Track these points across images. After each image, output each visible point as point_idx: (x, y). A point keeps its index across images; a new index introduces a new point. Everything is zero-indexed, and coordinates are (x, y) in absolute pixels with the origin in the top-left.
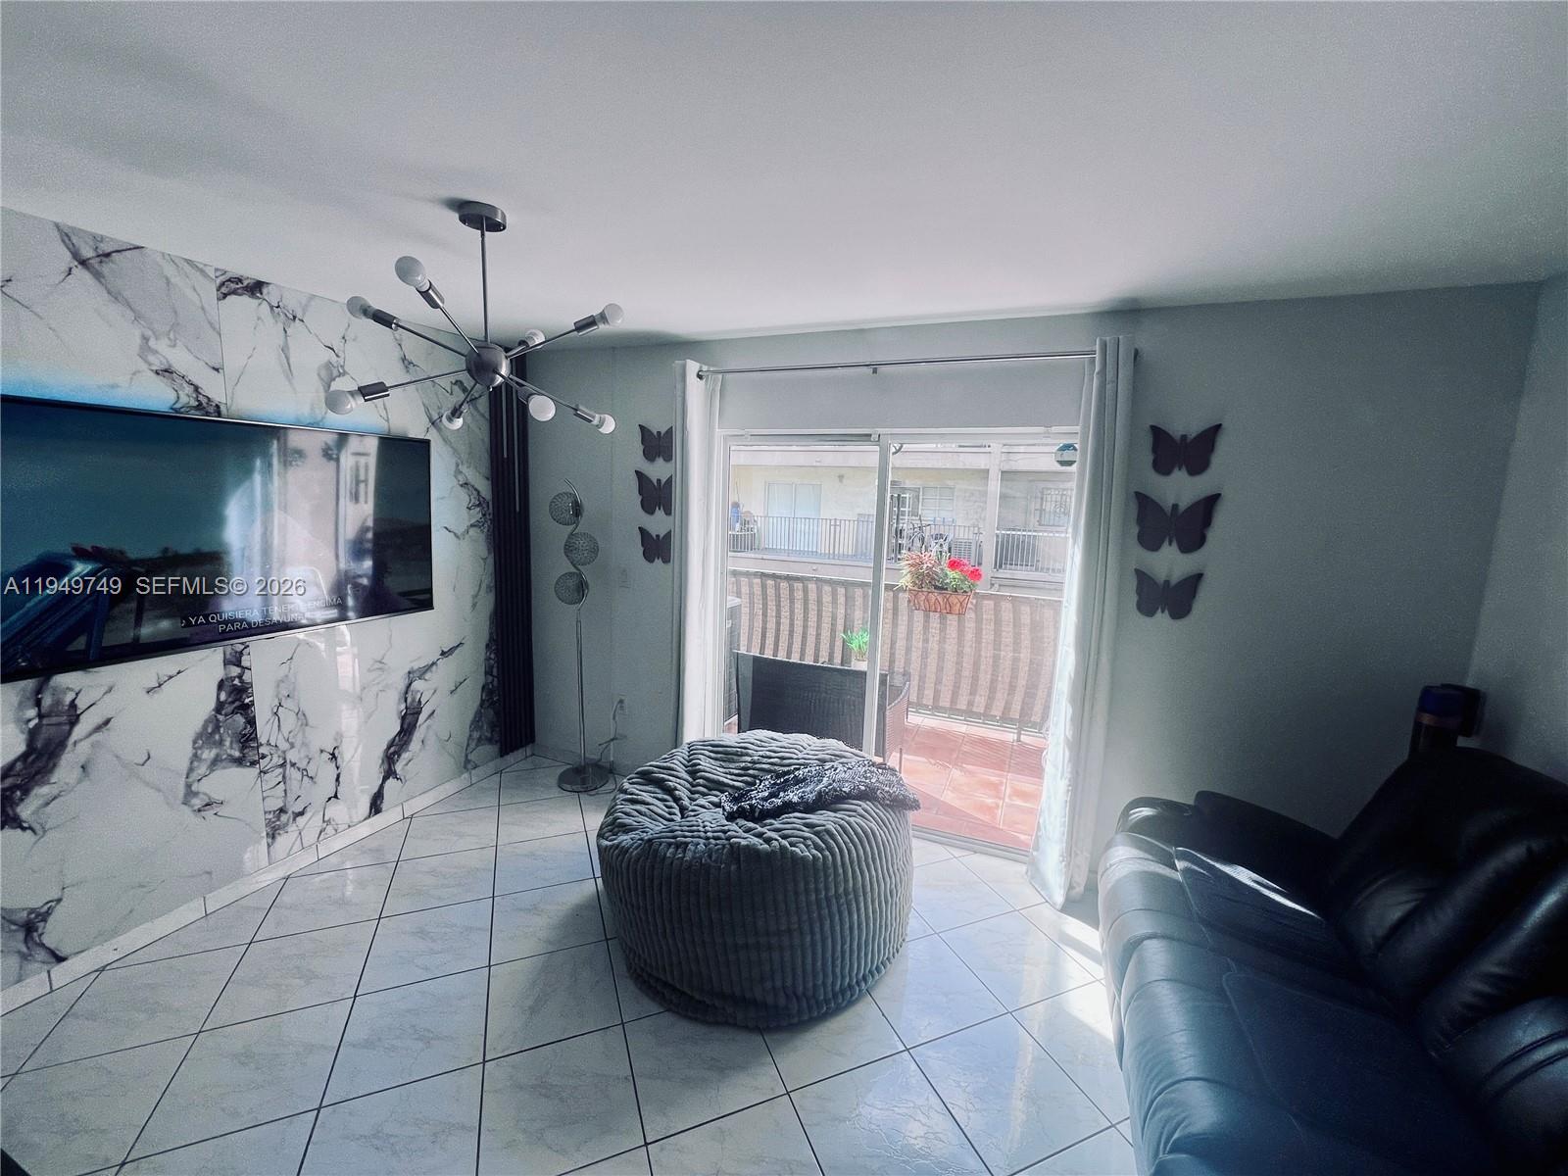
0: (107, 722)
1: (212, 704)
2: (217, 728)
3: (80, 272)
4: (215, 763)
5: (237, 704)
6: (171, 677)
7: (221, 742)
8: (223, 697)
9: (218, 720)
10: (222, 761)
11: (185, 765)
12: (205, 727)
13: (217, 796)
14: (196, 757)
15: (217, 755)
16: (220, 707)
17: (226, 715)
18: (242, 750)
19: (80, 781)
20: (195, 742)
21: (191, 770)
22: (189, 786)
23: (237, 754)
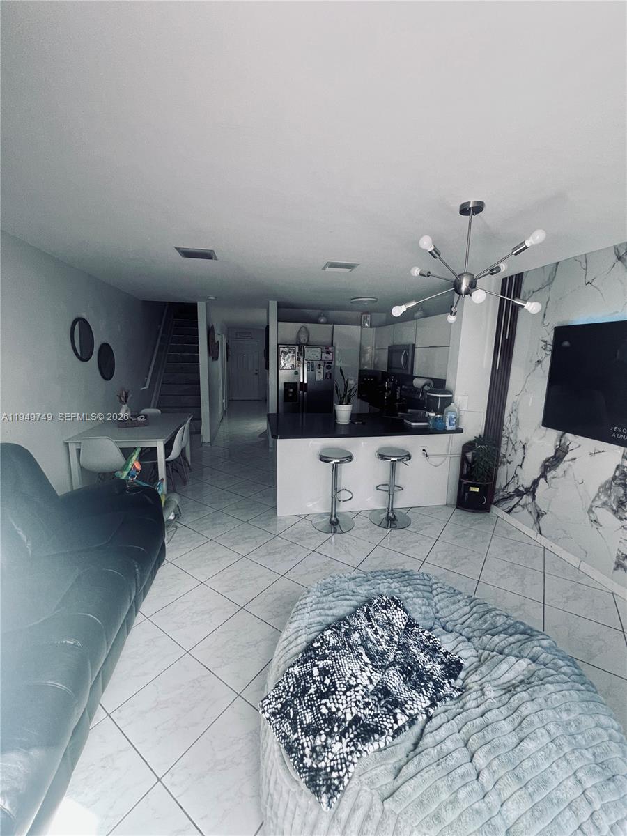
0: (575, 459)
1: (611, 475)
2: (610, 488)
3: (619, 264)
4: (605, 504)
5: (622, 481)
6: (599, 452)
7: (609, 496)
8: (617, 474)
9: (611, 484)
10: (607, 505)
11: (593, 497)
12: (606, 483)
13: (600, 521)
14: (598, 495)
15: (606, 501)
16: (614, 478)
17: (616, 484)
18: (618, 507)
19: (562, 477)
20: (599, 488)
21: (594, 500)
22: (591, 506)
23: (615, 508)
